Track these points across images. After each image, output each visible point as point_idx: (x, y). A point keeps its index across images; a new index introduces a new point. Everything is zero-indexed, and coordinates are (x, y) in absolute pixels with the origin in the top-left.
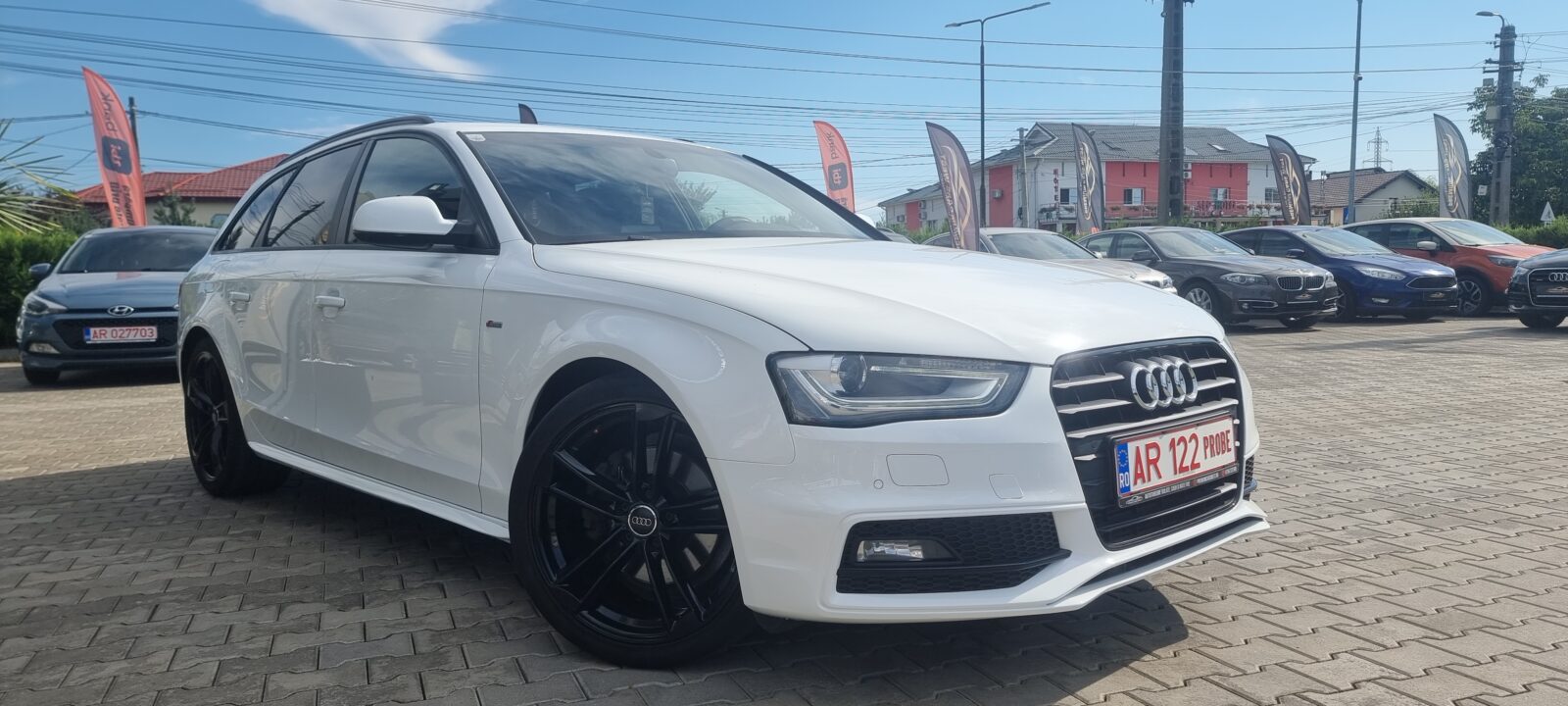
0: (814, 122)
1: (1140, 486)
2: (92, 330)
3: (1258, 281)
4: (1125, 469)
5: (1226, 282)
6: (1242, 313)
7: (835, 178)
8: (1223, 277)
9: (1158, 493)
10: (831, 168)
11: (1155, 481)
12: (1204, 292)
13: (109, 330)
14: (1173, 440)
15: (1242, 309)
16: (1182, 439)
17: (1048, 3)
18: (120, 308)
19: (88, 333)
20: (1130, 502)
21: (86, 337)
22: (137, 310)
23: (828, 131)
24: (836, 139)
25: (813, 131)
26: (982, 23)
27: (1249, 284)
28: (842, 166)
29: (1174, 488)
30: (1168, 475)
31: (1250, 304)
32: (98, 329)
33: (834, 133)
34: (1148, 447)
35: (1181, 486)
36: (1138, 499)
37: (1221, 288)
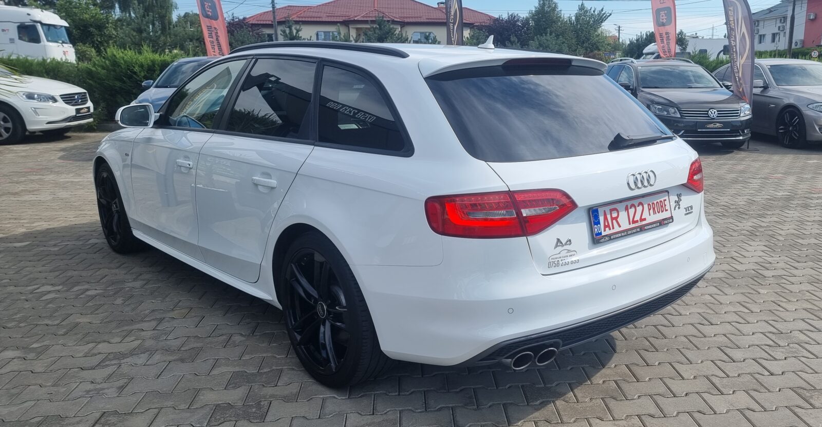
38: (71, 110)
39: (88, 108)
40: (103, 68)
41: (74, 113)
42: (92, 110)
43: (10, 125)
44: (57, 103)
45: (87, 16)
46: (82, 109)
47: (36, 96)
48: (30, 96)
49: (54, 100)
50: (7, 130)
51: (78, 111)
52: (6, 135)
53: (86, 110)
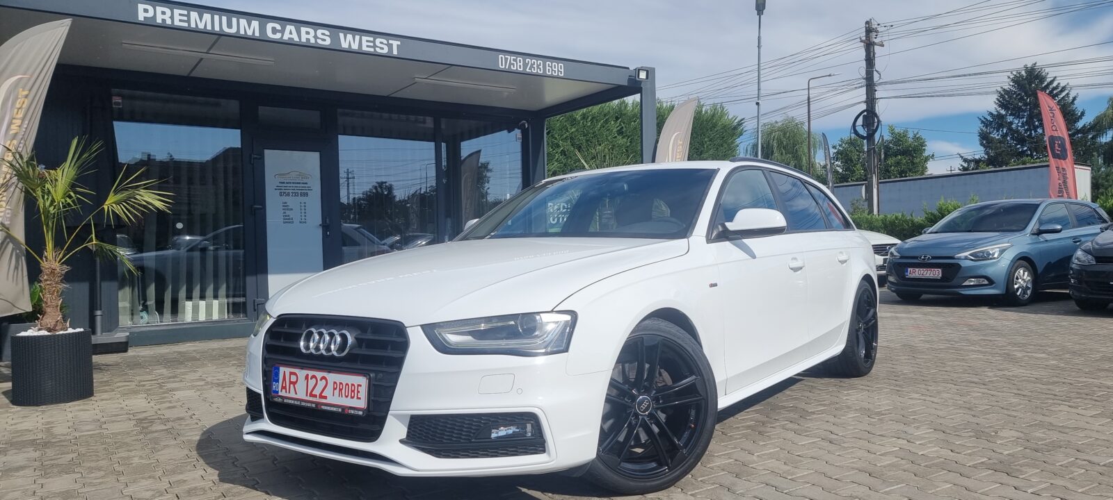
1: (283, 393)
2: (909, 269)
4: (277, 381)
9: (293, 402)
11: (292, 395)
13: (917, 270)
14: (307, 375)
16: (314, 377)
18: (925, 257)
19: (907, 272)
20: (276, 399)
21: (906, 274)
22: (934, 258)
29: (303, 404)
30: (301, 394)
32: (912, 269)
34: (291, 373)
35: (309, 405)
36: (280, 400)
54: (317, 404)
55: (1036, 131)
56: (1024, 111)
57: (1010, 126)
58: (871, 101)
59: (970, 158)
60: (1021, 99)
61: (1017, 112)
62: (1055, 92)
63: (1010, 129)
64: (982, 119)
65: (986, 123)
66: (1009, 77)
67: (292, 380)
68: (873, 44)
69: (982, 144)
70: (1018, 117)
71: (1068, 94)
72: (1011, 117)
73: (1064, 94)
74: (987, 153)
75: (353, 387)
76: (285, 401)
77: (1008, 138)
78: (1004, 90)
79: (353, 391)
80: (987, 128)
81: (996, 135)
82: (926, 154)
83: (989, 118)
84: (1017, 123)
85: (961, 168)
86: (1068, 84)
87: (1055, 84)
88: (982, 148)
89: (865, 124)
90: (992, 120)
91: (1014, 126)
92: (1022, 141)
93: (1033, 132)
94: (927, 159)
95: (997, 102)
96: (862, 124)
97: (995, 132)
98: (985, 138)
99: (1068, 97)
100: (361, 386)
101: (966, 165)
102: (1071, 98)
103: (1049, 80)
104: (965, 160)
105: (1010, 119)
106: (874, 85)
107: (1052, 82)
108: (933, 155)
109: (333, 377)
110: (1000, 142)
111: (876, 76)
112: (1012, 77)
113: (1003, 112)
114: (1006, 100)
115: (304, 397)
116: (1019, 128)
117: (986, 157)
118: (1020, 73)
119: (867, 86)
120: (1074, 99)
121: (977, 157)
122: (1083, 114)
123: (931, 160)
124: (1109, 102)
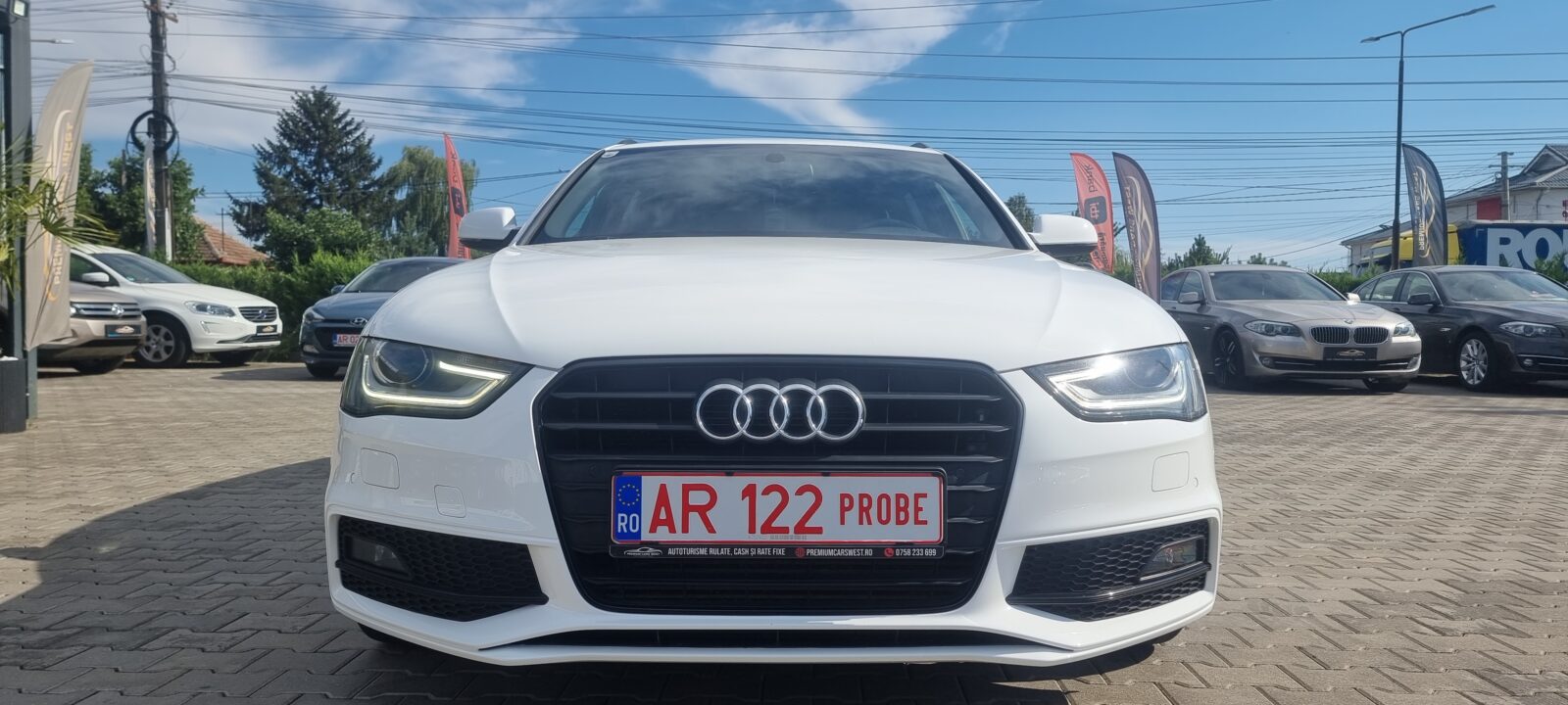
0: (1071, 154)
3: (1549, 334)
5: (1505, 333)
6: (1522, 370)
7: (1092, 212)
8: (1503, 326)
10: (1089, 202)
12: (1481, 344)
15: (1524, 366)
17: (1492, 6)
23: (1086, 163)
24: (1095, 173)
25: (1070, 165)
26: (1403, 35)
27: (1537, 335)
28: (1101, 200)
31: (1536, 361)
33: (1093, 166)
37: (1496, 337)
38: (251, 328)
39: (275, 327)
40: (305, 278)
41: (254, 332)
42: (280, 330)
43: (171, 343)
44: (234, 318)
45: (343, 233)
46: (266, 327)
47: (209, 307)
48: (202, 308)
49: (231, 314)
50: (168, 349)
51: (260, 329)
52: (165, 356)
53: (272, 329)
54: (790, 548)
55: (326, 175)
56: (313, 146)
57: (296, 164)
58: (159, 98)
59: (242, 200)
60: (308, 130)
61: (304, 147)
62: (348, 128)
63: (295, 168)
64: (259, 148)
65: (264, 155)
66: (293, 98)
67: (691, 502)
68: (162, 15)
69: (260, 183)
70: (307, 153)
71: (363, 134)
72: (297, 152)
73: (358, 133)
74: (266, 196)
75: (902, 501)
76: (671, 552)
77: (293, 180)
78: (287, 114)
79: (903, 509)
80: (265, 161)
81: (277, 173)
82: (192, 187)
83: (268, 148)
84: (303, 161)
85: (231, 212)
86: (363, 121)
87: (348, 119)
88: (261, 189)
89: (152, 130)
90: (271, 151)
91: (299, 164)
92: (309, 185)
93: (323, 176)
94: (193, 194)
95: (278, 128)
96: (146, 130)
97: (276, 168)
98: (263, 175)
99: (364, 138)
100: (925, 496)
101: (237, 209)
102: (366, 140)
103: (340, 112)
104: (236, 202)
105: (295, 153)
106: (165, 76)
107: (345, 115)
108: (203, 190)
109: (833, 486)
110: (284, 184)
111: (167, 65)
112: (297, 98)
113: (286, 144)
114: (288, 129)
115: (746, 537)
116: (306, 168)
117: (266, 201)
118: (306, 96)
119: (154, 75)
120: (370, 141)
121: (253, 200)
122: (380, 161)
123: (200, 196)
124: (404, 151)
